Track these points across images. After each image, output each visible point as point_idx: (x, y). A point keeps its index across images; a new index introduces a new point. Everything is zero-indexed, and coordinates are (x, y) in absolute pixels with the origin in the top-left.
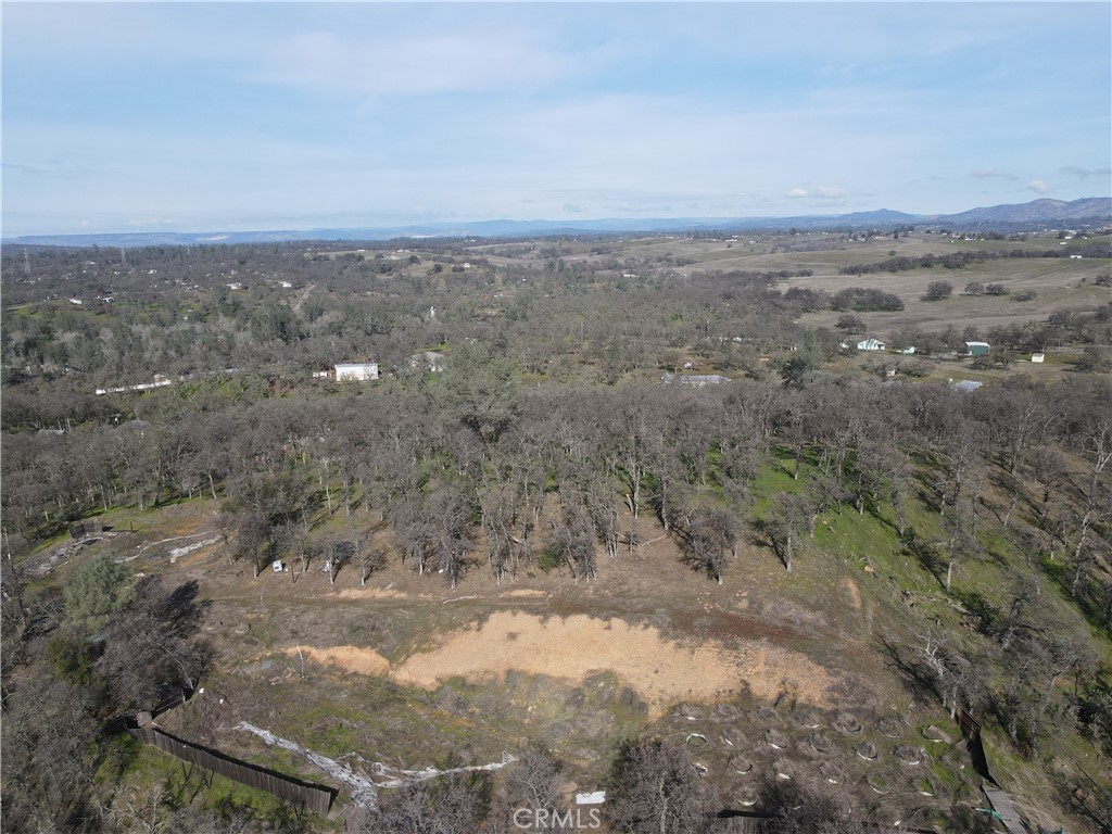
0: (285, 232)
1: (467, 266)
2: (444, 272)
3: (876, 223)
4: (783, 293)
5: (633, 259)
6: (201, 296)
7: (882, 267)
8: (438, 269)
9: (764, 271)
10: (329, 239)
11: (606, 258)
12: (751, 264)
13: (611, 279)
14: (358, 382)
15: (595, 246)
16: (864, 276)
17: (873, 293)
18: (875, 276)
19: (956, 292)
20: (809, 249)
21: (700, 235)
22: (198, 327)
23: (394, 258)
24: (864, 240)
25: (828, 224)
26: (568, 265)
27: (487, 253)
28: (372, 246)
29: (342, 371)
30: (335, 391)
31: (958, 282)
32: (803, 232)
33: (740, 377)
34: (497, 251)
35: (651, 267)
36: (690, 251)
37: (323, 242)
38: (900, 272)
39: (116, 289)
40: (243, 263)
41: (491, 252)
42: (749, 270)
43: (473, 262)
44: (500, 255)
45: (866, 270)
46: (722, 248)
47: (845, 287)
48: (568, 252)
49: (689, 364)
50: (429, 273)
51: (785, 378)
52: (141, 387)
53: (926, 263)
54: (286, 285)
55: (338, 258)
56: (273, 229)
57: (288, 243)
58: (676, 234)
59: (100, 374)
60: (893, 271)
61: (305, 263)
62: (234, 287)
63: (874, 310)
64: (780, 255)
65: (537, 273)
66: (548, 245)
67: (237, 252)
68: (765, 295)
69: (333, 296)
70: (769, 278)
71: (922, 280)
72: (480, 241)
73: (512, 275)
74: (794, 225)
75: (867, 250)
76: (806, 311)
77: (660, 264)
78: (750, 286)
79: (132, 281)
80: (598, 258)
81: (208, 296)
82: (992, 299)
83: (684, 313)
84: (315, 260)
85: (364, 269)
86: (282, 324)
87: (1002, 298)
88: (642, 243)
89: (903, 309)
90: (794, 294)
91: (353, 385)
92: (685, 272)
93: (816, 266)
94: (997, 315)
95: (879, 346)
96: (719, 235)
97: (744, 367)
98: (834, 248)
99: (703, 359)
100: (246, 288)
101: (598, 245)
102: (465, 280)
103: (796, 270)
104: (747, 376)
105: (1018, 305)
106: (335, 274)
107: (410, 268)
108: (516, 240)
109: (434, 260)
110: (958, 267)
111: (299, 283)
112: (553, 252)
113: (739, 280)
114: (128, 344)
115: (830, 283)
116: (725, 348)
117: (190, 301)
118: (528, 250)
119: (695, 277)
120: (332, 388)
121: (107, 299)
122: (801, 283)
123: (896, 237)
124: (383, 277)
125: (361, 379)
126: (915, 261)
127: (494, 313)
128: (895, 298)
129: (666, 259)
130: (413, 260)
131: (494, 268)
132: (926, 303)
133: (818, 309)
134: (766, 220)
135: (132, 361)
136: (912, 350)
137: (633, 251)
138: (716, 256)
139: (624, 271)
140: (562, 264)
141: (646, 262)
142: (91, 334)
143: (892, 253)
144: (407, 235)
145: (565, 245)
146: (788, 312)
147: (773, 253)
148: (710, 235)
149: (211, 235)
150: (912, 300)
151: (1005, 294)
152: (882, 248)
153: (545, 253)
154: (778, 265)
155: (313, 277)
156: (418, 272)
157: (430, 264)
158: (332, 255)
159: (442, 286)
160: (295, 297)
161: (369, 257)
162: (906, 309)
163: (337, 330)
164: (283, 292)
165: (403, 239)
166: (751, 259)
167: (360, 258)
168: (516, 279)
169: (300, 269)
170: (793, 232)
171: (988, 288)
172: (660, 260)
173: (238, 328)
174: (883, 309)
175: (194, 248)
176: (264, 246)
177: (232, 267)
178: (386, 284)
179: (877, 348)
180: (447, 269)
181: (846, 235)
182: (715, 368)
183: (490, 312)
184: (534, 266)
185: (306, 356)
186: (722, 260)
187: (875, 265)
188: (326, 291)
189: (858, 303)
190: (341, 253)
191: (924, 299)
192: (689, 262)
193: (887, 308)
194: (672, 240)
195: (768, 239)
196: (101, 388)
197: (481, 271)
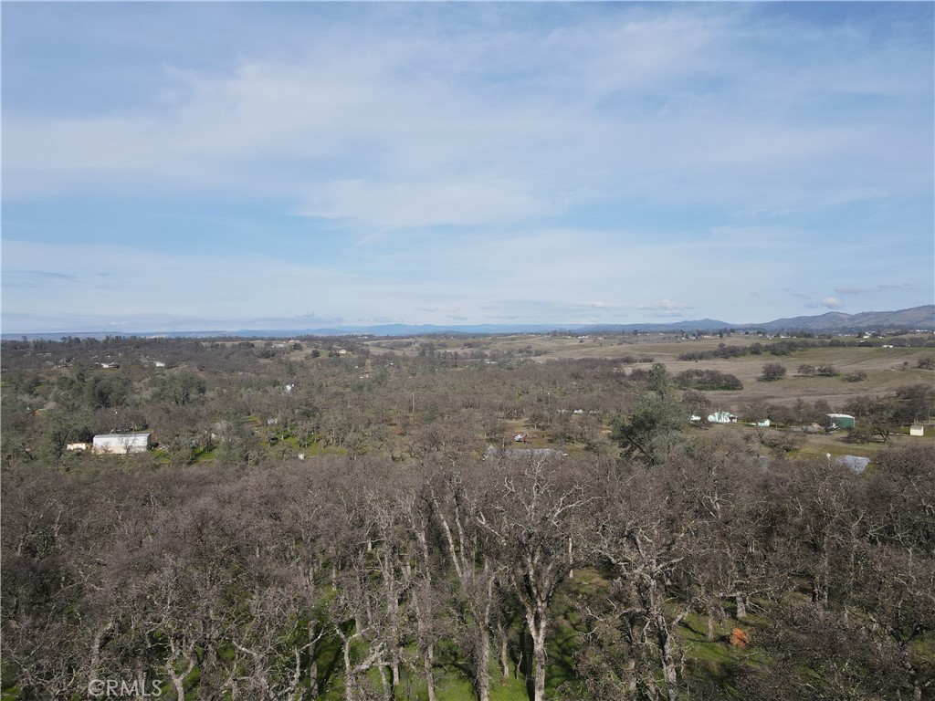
1: (343, 352)
2: (322, 357)
4: (628, 375)
5: (498, 351)
7: (715, 355)
8: (316, 354)
9: (609, 358)
11: (474, 350)
12: (597, 353)
15: (467, 341)
16: (700, 362)
18: (711, 362)
19: (791, 373)
21: (557, 334)
23: (281, 346)
24: (694, 338)
31: (791, 366)
32: (644, 333)
33: (578, 450)
35: (511, 357)
36: (547, 345)
38: (732, 358)
42: (598, 357)
45: (701, 357)
46: (576, 342)
47: (684, 370)
48: (444, 346)
49: (519, 437)
50: (307, 359)
53: (755, 351)
54: (159, 364)
62: (106, 366)
63: (714, 389)
64: (622, 347)
66: (429, 341)
68: (610, 375)
70: (615, 362)
71: (756, 366)
73: (383, 359)
77: (520, 355)
78: (598, 369)
80: (468, 350)
82: (824, 380)
83: (530, 389)
85: (249, 354)
87: (834, 378)
89: (742, 388)
90: (637, 374)
93: (657, 356)
94: (835, 394)
95: (731, 419)
96: (573, 333)
97: (583, 440)
100: (119, 367)
101: (470, 340)
102: (338, 363)
103: (640, 358)
104: (587, 449)
105: (851, 385)
110: (785, 354)
111: (173, 362)
112: (431, 347)
116: (565, 419)
122: (644, 367)
126: (745, 349)
128: (733, 377)
129: (527, 351)
130: (297, 347)
131: (367, 355)
132: (763, 383)
136: (767, 423)
138: (569, 348)
139: (487, 360)
141: (509, 353)
143: (721, 346)
145: (441, 341)
148: (566, 334)
150: (749, 381)
151: (835, 375)
152: (712, 342)
153: (424, 346)
154: (623, 354)
156: (298, 357)
157: (310, 351)
161: (260, 345)
162: (745, 388)
166: (598, 350)
168: (385, 364)
171: (819, 370)
174: (723, 388)
179: (729, 421)
180: (325, 354)
181: (679, 334)
182: (551, 441)
186: (574, 351)
187: (709, 352)
188: (197, 370)
189: (699, 383)
191: (760, 380)
193: (727, 388)
194: (533, 337)
197: (354, 357)
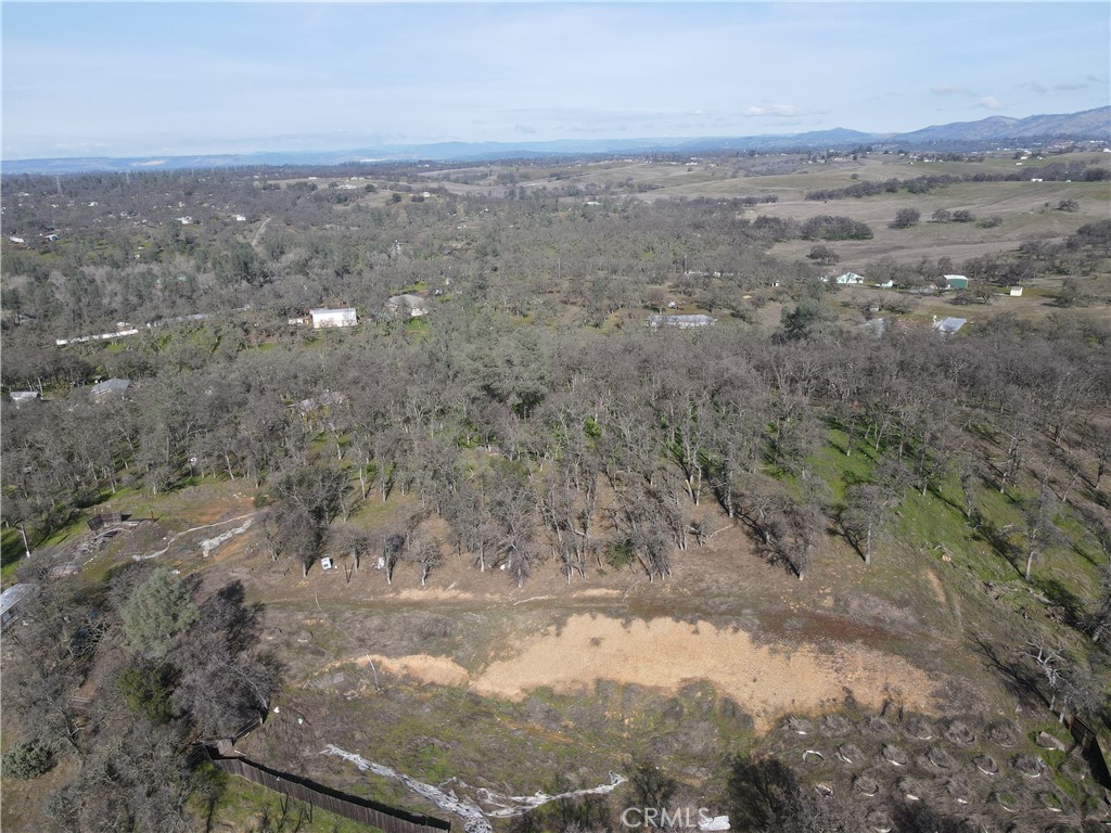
0: (226, 156)
1: (426, 195)
2: (403, 202)
3: (832, 143)
4: (752, 222)
5: (593, 185)
6: (151, 232)
7: (847, 193)
8: (397, 199)
9: (729, 197)
10: (274, 164)
11: (565, 183)
12: (713, 190)
13: (576, 207)
14: (337, 329)
15: (555, 171)
16: (830, 202)
17: (842, 221)
18: (842, 202)
19: (925, 217)
20: (770, 172)
21: (659, 157)
22: (155, 268)
23: (349, 187)
24: (823, 161)
25: (784, 144)
26: (529, 193)
27: (443, 179)
28: (324, 172)
29: (320, 318)
30: (314, 340)
31: (925, 207)
32: (762, 154)
33: (726, 316)
34: (453, 177)
35: (613, 193)
36: (651, 175)
37: (268, 167)
38: (865, 197)
39: (59, 225)
40: (190, 194)
41: (447, 178)
42: (716, 196)
43: (432, 191)
44: (456, 181)
45: (831, 196)
46: (680, 172)
47: (812, 214)
48: (526, 177)
49: (672, 303)
50: (388, 203)
52: (106, 336)
53: (891, 188)
54: (240, 218)
55: (289, 186)
56: (213, 153)
57: (232, 169)
58: (635, 156)
59: (60, 322)
60: (859, 196)
61: (254, 192)
62: (185, 222)
63: (843, 239)
64: (741, 181)
65: (499, 202)
66: (506, 171)
67: (182, 180)
68: (735, 225)
69: (291, 230)
70: (735, 204)
71: (890, 206)
72: (434, 165)
73: (475, 204)
74: (752, 146)
75: (828, 173)
76: (777, 240)
77: (621, 189)
78: (717, 215)
79: (73, 215)
80: (557, 184)
81: (159, 232)
82: (959, 226)
83: (656, 245)
84: (265, 189)
85: (318, 199)
86: (246, 264)
87: (968, 224)
88: (601, 167)
89: (872, 237)
90: (763, 222)
91: (330, 331)
92: (648, 198)
93: (780, 191)
94: (965, 243)
95: (857, 280)
96: (678, 157)
97: (728, 306)
98: (794, 170)
99: (685, 296)
100: (198, 223)
101: (556, 170)
102: (427, 211)
103: (761, 196)
105: (984, 232)
106: (289, 205)
107: (367, 197)
108: (470, 165)
109: (391, 189)
110: (923, 191)
111: (254, 216)
112: (511, 178)
113: (704, 207)
114: (86, 289)
115: (796, 210)
117: (139, 238)
118: (484, 176)
119: (659, 204)
120: (311, 338)
121: (51, 237)
122: (768, 210)
123: (855, 158)
124: (339, 208)
125: (340, 325)
126: (880, 186)
127: (459, 246)
128: (864, 226)
129: (627, 185)
130: (370, 189)
131: (454, 197)
132: (894, 231)
133: (788, 239)
134: (723, 140)
135: (89, 309)
136: (890, 284)
137: (593, 176)
138: (678, 181)
139: (587, 199)
140: (523, 190)
141: (607, 188)
142: (41, 277)
143: (854, 177)
144: (356, 159)
145: (523, 170)
146: (760, 242)
147: (733, 177)
148: (669, 158)
149: (147, 160)
150: (880, 228)
151: (971, 220)
152: (843, 172)
153: (504, 179)
154: (742, 191)
155: (269, 209)
156: (376, 201)
157: (388, 194)
158: (283, 184)
159: (403, 217)
160: (251, 231)
161: (323, 185)
162: (875, 237)
163: (303, 268)
164: (239, 228)
165: (353, 164)
166: (713, 184)
167: (314, 187)
168: (479, 209)
169: (251, 199)
170: (752, 153)
171: (955, 215)
172: (621, 185)
173: (198, 269)
174: (852, 237)
175: (132, 175)
176: (207, 172)
177: (179, 198)
178: (344, 216)
179: (855, 282)
180: (407, 198)
181: (806, 156)
182: (699, 307)
183: (454, 244)
184: (494, 194)
185: (280, 301)
186: (685, 186)
187: (840, 190)
188: (284, 225)
189: (828, 232)
190: (292, 182)
191: (892, 226)
192: (651, 188)
193: (857, 237)
194: (631, 163)
195: (727, 162)
196: (65, 337)
197: (441, 201)
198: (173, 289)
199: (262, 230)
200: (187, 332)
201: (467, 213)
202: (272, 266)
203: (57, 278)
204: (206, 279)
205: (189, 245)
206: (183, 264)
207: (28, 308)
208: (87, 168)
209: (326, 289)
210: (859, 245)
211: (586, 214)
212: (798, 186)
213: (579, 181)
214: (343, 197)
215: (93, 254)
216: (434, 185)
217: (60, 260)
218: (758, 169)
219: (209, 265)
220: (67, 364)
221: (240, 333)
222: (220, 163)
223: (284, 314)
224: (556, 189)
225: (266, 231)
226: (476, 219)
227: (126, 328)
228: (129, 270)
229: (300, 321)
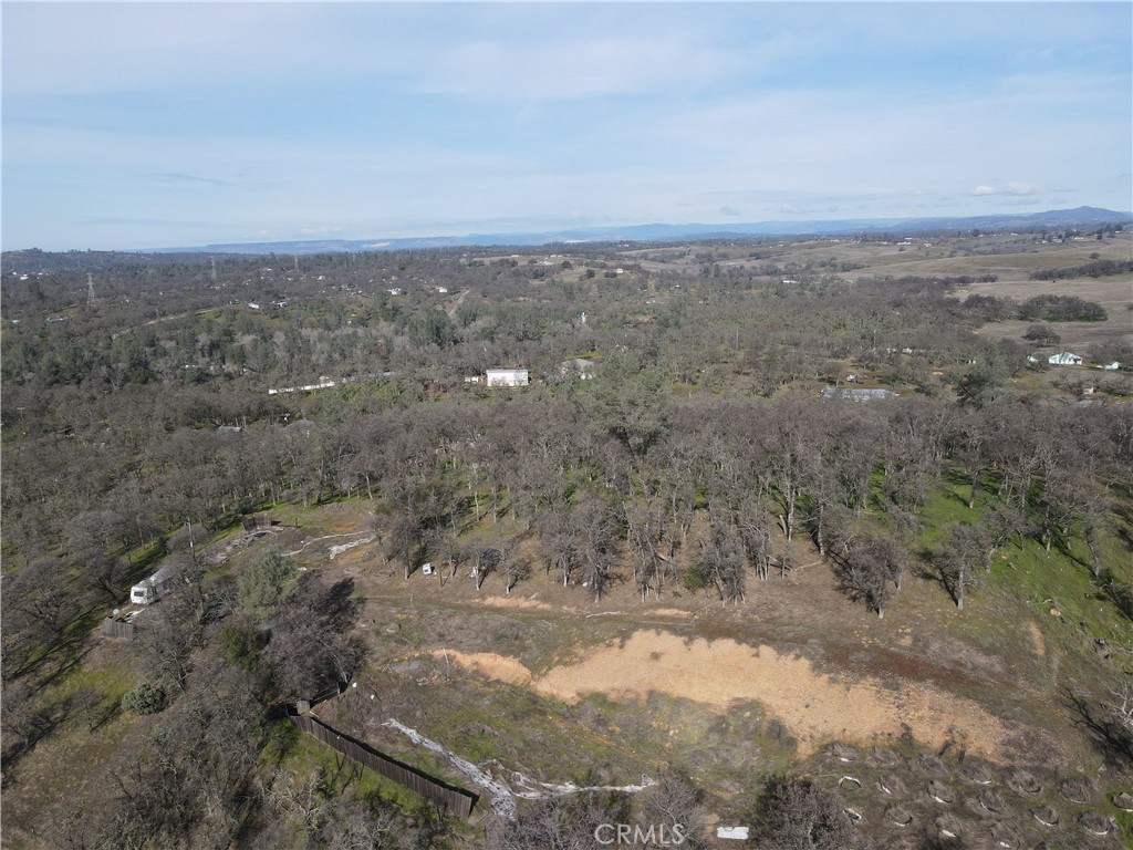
0: (443, 238)
1: (620, 271)
2: (596, 278)
3: (1075, 223)
4: (963, 301)
5: (793, 264)
6: (364, 301)
7: (1082, 272)
8: (591, 274)
9: (941, 276)
10: (485, 245)
11: (765, 263)
12: (924, 269)
13: (770, 285)
14: (508, 388)
15: (754, 250)
16: (1059, 282)
17: (1070, 301)
18: (1073, 282)
20: (995, 252)
21: (869, 237)
22: (360, 331)
23: (547, 263)
25: (1018, 224)
26: (724, 271)
27: (641, 258)
28: (526, 251)
29: (494, 376)
30: (485, 397)
32: (988, 234)
33: (910, 391)
34: (651, 256)
35: (813, 272)
36: (857, 255)
37: (478, 247)
38: (1103, 277)
39: (289, 294)
40: (403, 269)
41: (645, 257)
42: (924, 275)
43: (626, 268)
44: (654, 260)
45: (1061, 276)
47: (1035, 294)
48: (725, 257)
49: (851, 377)
50: (581, 279)
51: (961, 394)
52: (308, 388)
54: (442, 290)
55: (493, 263)
56: (432, 236)
57: (445, 249)
58: (842, 236)
59: (274, 374)
60: (1095, 276)
61: (461, 268)
62: (394, 293)
63: (1069, 320)
64: (960, 259)
65: (691, 279)
66: (704, 250)
67: (398, 258)
68: (941, 303)
69: (486, 301)
70: (946, 284)
72: (633, 245)
73: (666, 281)
74: (977, 226)
75: (1064, 252)
76: (988, 320)
78: (924, 293)
79: (303, 287)
80: (756, 263)
81: (370, 302)
83: (848, 322)
84: (470, 265)
85: (517, 274)
86: (438, 329)
88: (805, 247)
89: (1106, 319)
90: (975, 301)
91: (504, 391)
92: (850, 278)
95: (1075, 360)
96: (890, 237)
97: (913, 381)
98: (1024, 251)
99: (867, 371)
100: (405, 293)
102: (618, 286)
103: (979, 275)
104: (917, 390)
106: (489, 279)
107: (562, 273)
108: (669, 245)
109: (587, 265)
111: (455, 288)
112: (709, 257)
113: (911, 286)
114: (298, 347)
115: (1016, 289)
116: (893, 360)
118: (682, 255)
119: (862, 283)
120: (482, 394)
121: (281, 304)
122: (984, 289)
123: (1100, 238)
124: (536, 283)
125: (512, 385)
127: (646, 320)
128: (1097, 307)
129: (830, 264)
130: (566, 265)
131: (647, 274)
133: (1003, 318)
134: (946, 221)
135: (301, 363)
136: (1115, 365)
137: (794, 256)
138: (887, 260)
139: (784, 277)
140: (718, 269)
141: (808, 267)
142: (266, 337)
143: (1094, 256)
144: (560, 240)
145: (722, 250)
146: (968, 321)
147: (951, 256)
148: (880, 238)
149: (374, 242)
150: (1116, 309)
152: (1083, 250)
153: (700, 258)
154: (958, 270)
155: (468, 283)
156: (570, 277)
157: (583, 270)
158: (487, 261)
159: (594, 292)
160: (451, 302)
161: (523, 262)
162: (1109, 319)
163: (490, 335)
164: (440, 298)
165: (556, 244)
166: (925, 264)
167: (514, 263)
168: (670, 285)
169: (456, 274)
170: (976, 233)
172: (823, 265)
173: (397, 333)
174: (1081, 319)
175: (359, 255)
176: (423, 252)
177: (393, 273)
178: (538, 290)
179: (1072, 362)
180: (600, 274)
181: (1039, 236)
182: (881, 382)
183: (641, 318)
184: (689, 271)
185: (459, 361)
186: (893, 266)
187: (1073, 269)
188: (480, 296)
189: (1051, 312)
190: (495, 259)
192: (855, 267)
193: (1087, 318)
194: (837, 243)
195: (946, 242)
196: (274, 387)
197: (633, 277)
198: (373, 349)
199: (460, 301)
200: (374, 385)
201: (657, 288)
202: (461, 331)
203: (280, 338)
204: (401, 342)
205: (394, 313)
206: (385, 328)
207: (252, 362)
208: (325, 250)
209: (506, 354)
210: (1086, 327)
211: (781, 292)
212: (1025, 265)
213: (779, 260)
214: (539, 273)
215: (314, 319)
216: (631, 263)
217: (285, 324)
218: (984, 249)
219: (406, 329)
220: (269, 407)
221: (420, 388)
222: (437, 245)
223: (462, 372)
224: (754, 268)
225: (464, 303)
226: (667, 295)
227: (326, 381)
228: (338, 332)
229: (475, 379)
